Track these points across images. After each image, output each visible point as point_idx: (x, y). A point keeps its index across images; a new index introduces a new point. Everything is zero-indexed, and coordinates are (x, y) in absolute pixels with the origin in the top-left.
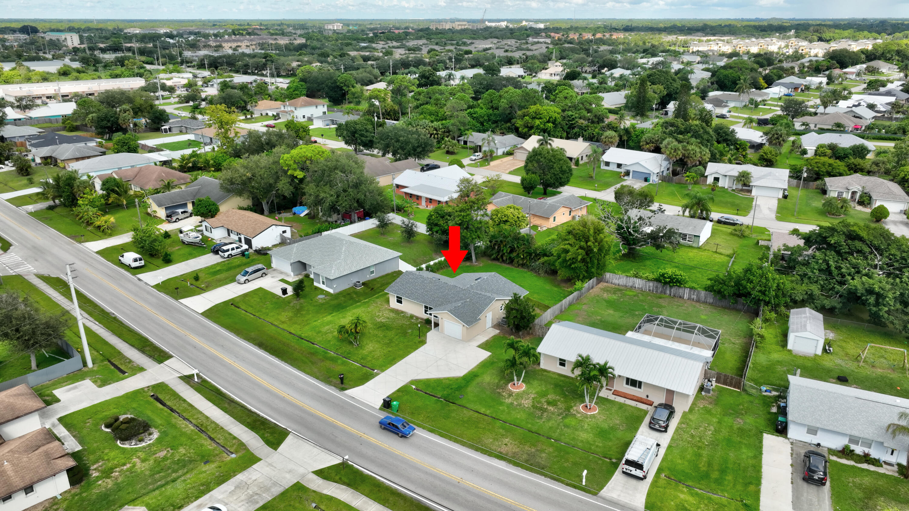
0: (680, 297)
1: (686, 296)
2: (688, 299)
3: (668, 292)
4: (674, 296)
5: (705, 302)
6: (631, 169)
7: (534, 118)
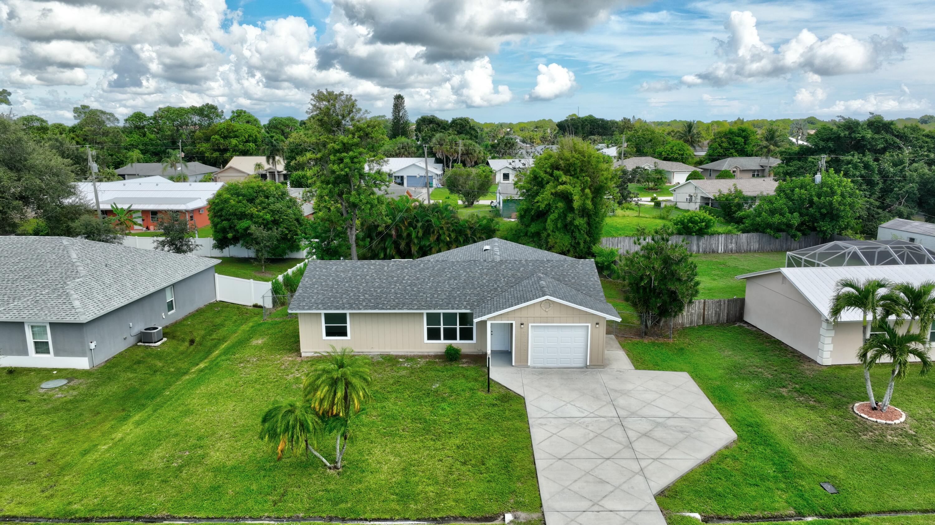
0: (713, 252)
1: (721, 249)
2: (725, 252)
3: (695, 248)
4: (705, 252)
5: (748, 251)
6: (405, 174)
7: (225, 138)
